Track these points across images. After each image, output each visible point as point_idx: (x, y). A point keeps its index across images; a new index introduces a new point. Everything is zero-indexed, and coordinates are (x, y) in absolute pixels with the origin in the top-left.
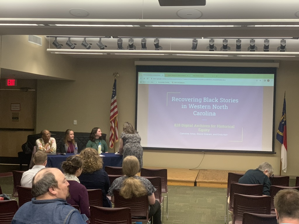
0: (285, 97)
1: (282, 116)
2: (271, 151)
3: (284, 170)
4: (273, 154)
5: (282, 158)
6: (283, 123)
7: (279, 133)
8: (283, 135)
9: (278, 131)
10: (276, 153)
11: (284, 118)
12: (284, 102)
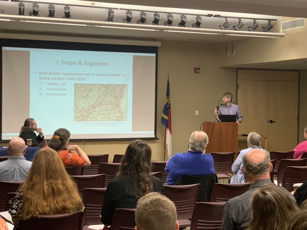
0: (168, 78)
1: (167, 99)
2: (154, 137)
3: (169, 156)
4: (155, 140)
5: (167, 144)
6: (168, 106)
7: (164, 117)
8: (168, 118)
9: (163, 114)
10: (158, 139)
11: (168, 100)
12: (168, 84)
